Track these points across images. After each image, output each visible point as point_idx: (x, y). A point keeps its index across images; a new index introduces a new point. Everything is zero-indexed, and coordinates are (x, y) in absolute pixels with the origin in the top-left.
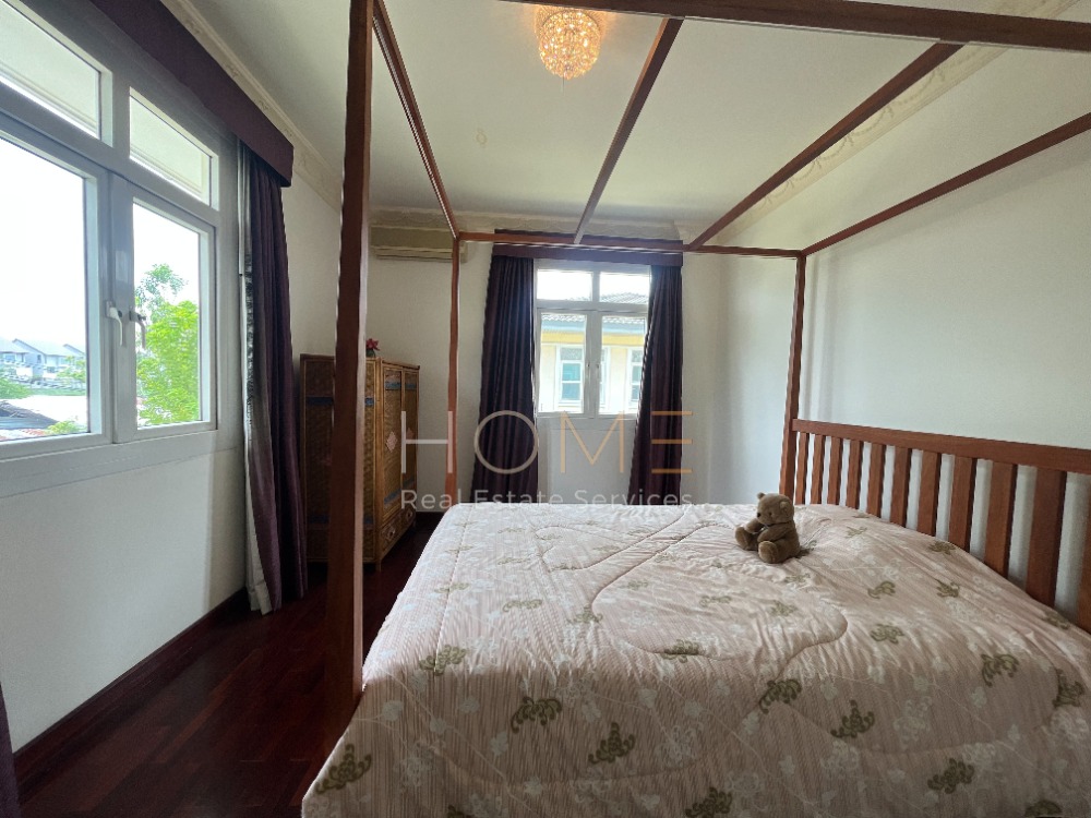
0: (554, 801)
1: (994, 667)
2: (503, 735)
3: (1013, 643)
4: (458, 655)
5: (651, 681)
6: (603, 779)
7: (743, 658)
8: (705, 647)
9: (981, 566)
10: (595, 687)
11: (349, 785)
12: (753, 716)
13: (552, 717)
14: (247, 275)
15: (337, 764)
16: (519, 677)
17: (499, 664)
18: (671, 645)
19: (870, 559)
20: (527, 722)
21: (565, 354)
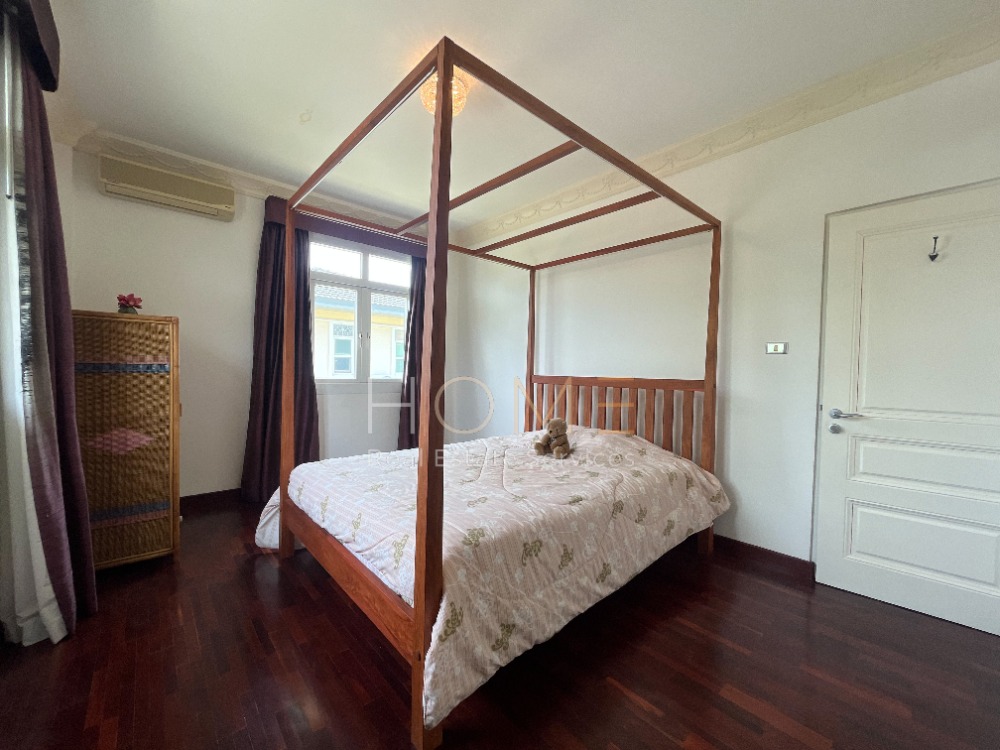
0: (549, 597)
1: (672, 477)
2: (519, 570)
3: (672, 468)
4: (482, 532)
5: (573, 517)
6: (565, 576)
7: (599, 496)
8: (583, 496)
9: (645, 441)
10: (553, 527)
11: (457, 629)
12: (611, 522)
13: (539, 550)
14: (19, 198)
15: (449, 618)
16: (519, 533)
17: (505, 530)
18: (570, 499)
19: (608, 445)
20: (528, 558)
21: (338, 330)
